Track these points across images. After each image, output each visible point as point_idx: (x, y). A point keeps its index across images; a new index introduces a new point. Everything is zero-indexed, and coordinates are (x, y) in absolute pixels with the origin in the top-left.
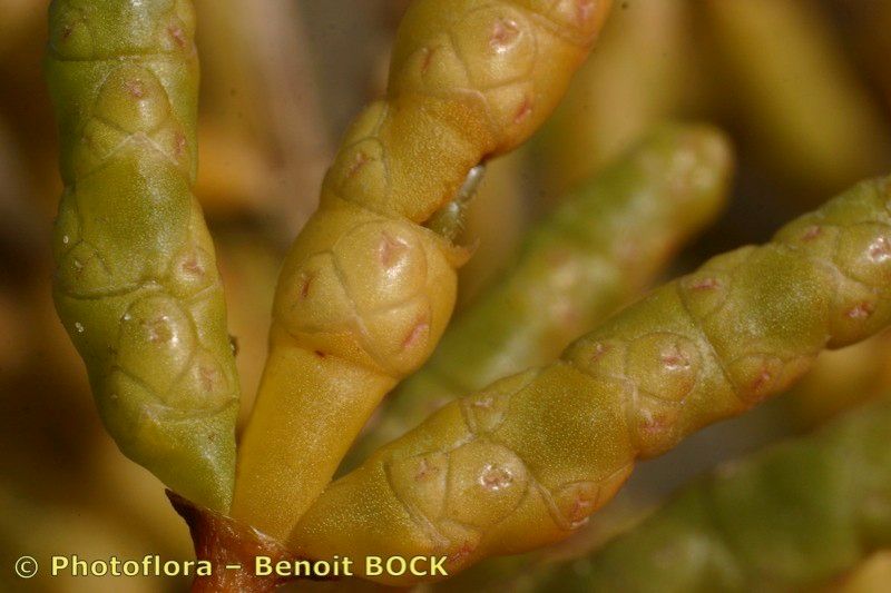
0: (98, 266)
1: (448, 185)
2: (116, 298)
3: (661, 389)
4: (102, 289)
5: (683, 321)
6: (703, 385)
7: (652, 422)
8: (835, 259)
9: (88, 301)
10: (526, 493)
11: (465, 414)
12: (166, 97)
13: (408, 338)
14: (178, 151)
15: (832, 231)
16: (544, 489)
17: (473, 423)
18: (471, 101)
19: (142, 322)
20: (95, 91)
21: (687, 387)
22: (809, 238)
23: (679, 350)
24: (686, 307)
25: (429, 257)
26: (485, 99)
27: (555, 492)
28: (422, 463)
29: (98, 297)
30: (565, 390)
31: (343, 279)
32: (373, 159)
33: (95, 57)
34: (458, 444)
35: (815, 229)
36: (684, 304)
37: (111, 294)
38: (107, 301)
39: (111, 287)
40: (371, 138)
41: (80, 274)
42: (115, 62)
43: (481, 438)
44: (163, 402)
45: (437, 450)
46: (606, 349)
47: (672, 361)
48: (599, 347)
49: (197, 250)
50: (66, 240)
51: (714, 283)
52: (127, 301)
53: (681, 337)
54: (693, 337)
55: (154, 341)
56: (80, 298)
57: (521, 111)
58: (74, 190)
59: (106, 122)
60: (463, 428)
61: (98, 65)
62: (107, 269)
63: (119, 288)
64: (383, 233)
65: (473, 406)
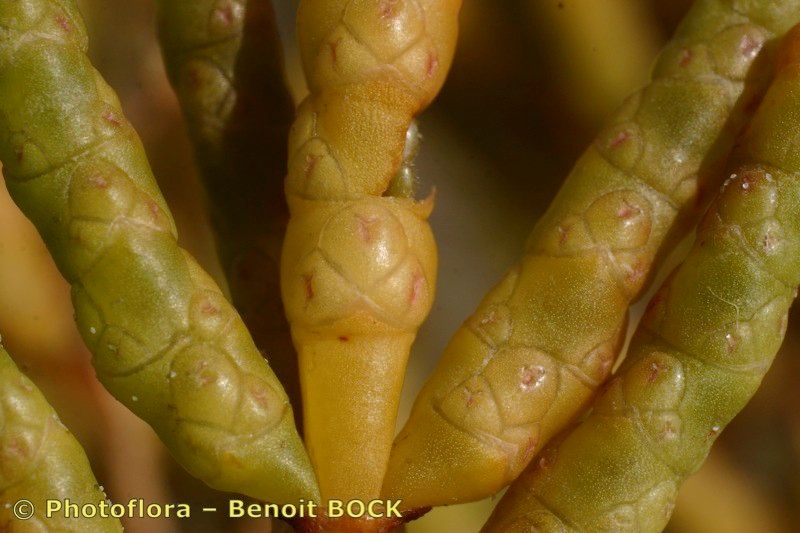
0: (130, 343)
1: (392, 153)
2: (157, 363)
3: (629, 242)
4: (142, 360)
5: (618, 177)
6: (657, 222)
7: (633, 272)
8: (716, 70)
9: (135, 374)
10: (558, 376)
11: (478, 335)
12: (126, 175)
13: (412, 295)
14: (156, 217)
15: (701, 49)
16: (571, 367)
17: (489, 340)
18: (383, 76)
19: (188, 374)
20: (66, 197)
21: (648, 231)
22: (686, 62)
23: (626, 202)
24: (615, 165)
25: (402, 220)
26: (395, 69)
27: (581, 364)
28: (466, 391)
29: (141, 367)
30: (552, 278)
31: (338, 268)
32: (322, 157)
33: (53, 168)
34: (486, 362)
35: (685, 53)
36: (611, 162)
37: (151, 362)
38: (150, 369)
39: (150, 356)
40: (311, 139)
41: (117, 354)
42: (70, 165)
43: (501, 349)
44: (232, 432)
45: (472, 376)
46: (567, 229)
47: (627, 215)
48: (560, 230)
49: (206, 294)
50: (93, 330)
51: (627, 135)
52: (166, 362)
53: (622, 191)
54: (632, 188)
55: (204, 385)
56: (126, 374)
57: (430, 66)
58: (81, 286)
59: (86, 219)
60: (483, 347)
61: (58, 174)
62: (140, 342)
63: (156, 354)
64: (356, 216)
65: (481, 325)
